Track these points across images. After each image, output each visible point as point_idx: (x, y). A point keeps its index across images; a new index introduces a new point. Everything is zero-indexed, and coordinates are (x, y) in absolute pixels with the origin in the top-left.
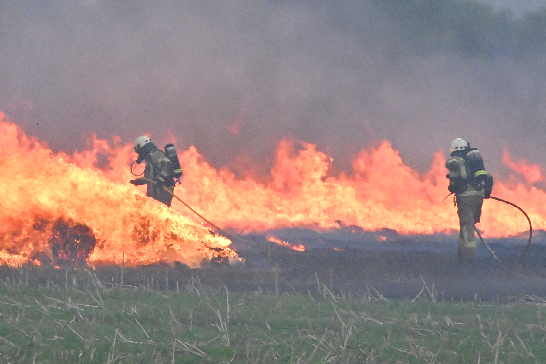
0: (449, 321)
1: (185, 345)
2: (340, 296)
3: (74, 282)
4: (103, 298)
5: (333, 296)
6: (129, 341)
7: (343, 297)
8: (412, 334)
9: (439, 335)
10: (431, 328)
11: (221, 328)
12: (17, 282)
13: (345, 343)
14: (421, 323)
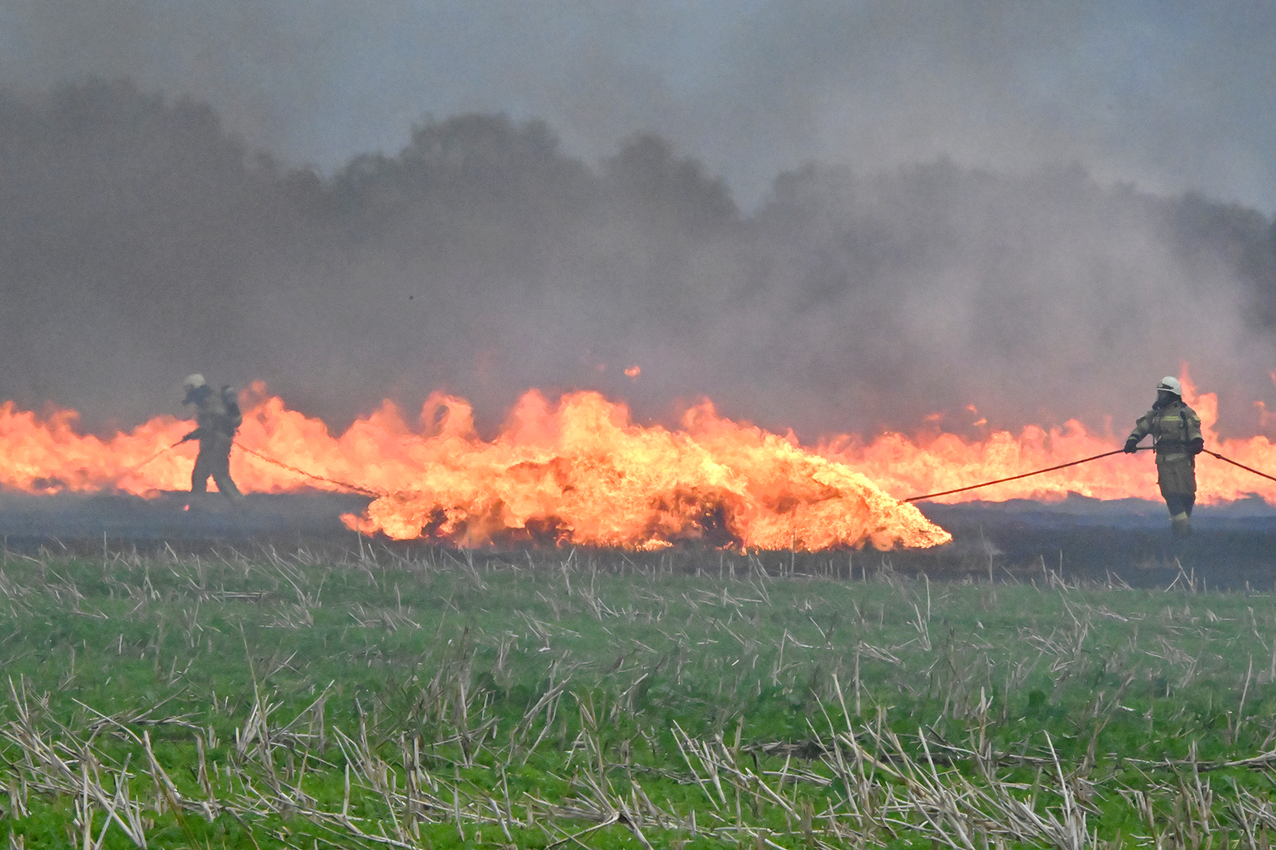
0: (1212, 616)
1: (874, 650)
2: (1073, 585)
3: (732, 570)
4: (769, 589)
5: (1064, 586)
6: (802, 645)
7: (1077, 587)
8: (1166, 634)
9: (1199, 634)
10: (1189, 625)
11: (919, 627)
12: (658, 570)
13: (1080, 645)
14: (1176, 619)
